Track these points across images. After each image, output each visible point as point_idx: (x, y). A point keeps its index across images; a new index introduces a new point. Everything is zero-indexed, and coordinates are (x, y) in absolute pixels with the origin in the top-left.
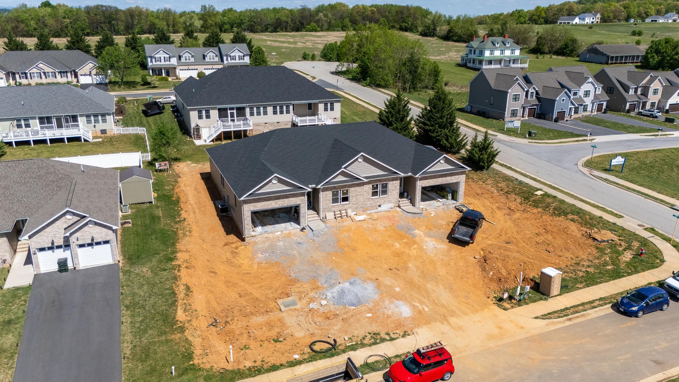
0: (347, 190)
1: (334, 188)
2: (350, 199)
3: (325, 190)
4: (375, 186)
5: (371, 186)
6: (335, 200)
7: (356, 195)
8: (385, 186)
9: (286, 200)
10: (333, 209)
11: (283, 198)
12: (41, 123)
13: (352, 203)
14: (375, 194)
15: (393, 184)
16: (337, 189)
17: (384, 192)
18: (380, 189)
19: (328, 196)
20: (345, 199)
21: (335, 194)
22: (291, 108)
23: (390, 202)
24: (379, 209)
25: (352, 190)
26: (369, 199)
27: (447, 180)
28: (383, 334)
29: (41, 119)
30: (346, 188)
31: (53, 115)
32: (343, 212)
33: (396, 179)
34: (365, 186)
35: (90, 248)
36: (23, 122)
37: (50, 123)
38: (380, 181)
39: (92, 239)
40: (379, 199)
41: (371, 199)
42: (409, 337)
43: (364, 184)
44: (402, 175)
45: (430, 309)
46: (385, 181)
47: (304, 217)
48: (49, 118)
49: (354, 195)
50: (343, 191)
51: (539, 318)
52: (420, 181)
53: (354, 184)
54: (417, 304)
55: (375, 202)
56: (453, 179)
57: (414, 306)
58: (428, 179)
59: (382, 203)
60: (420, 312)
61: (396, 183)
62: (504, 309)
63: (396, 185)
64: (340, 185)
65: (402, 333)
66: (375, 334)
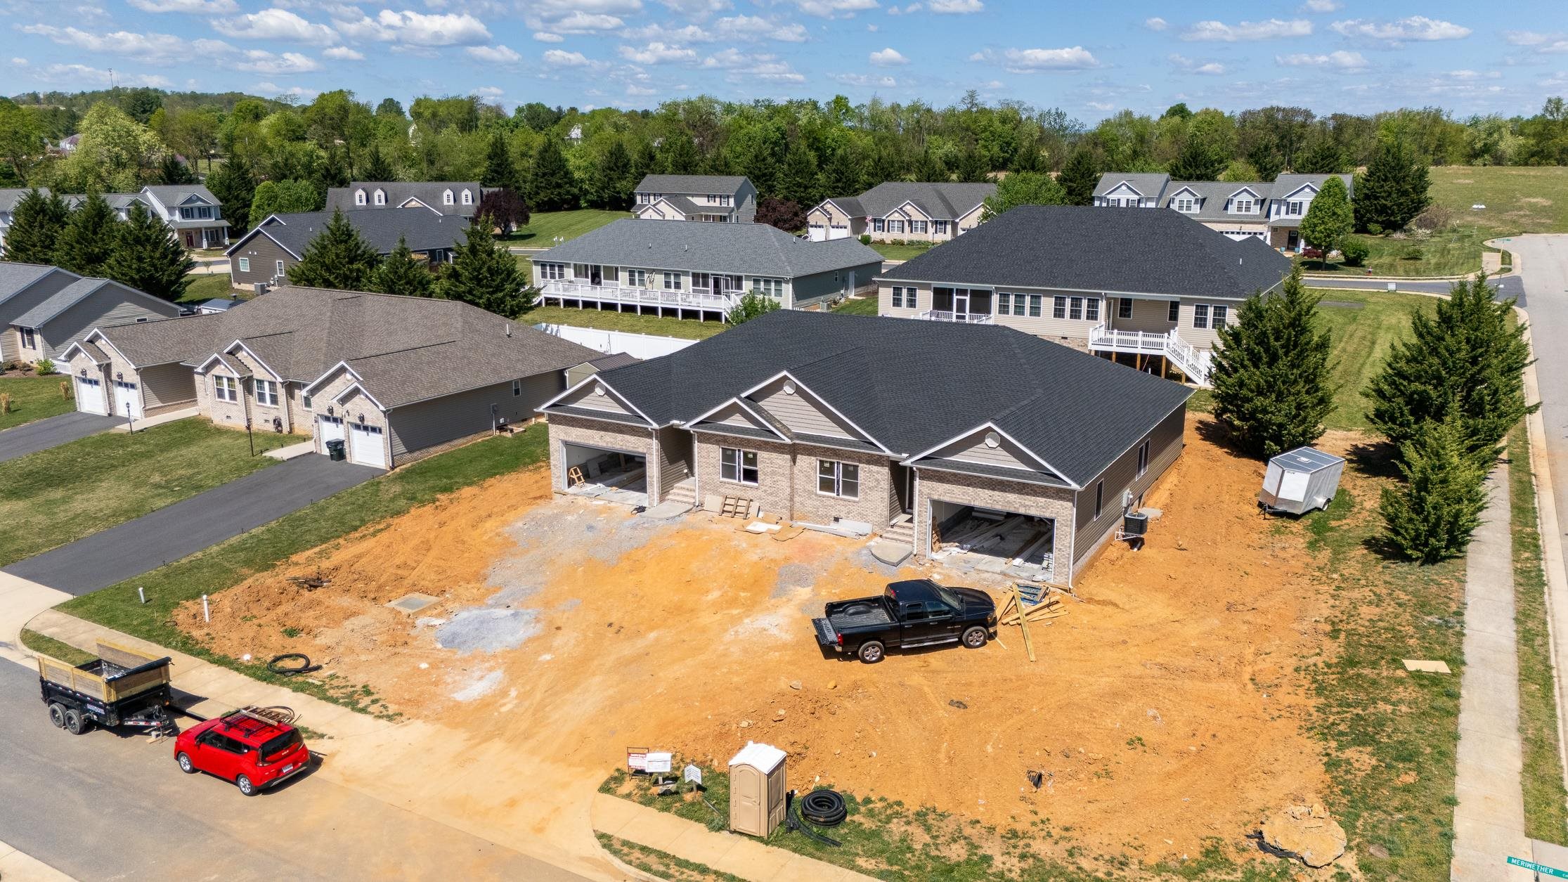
0: (755, 455)
1: (724, 440)
2: (760, 476)
3: (705, 439)
4: (827, 465)
5: (814, 462)
6: (729, 472)
7: (773, 473)
8: (851, 473)
9: (620, 437)
10: (722, 490)
11: (614, 431)
12: (695, 283)
13: (764, 488)
14: (827, 485)
15: (870, 471)
16: (729, 444)
17: (851, 488)
18: (838, 475)
19: (712, 455)
20: (751, 475)
21: (728, 457)
22: (1102, 306)
23: (862, 517)
24: (834, 526)
25: (763, 456)
26: (811, 493)
27: (1008, 502)
28: (374, 697)
29: (695, 276)
30: (749, 447)
31: (710, 272)
32: (741, 503)
33: (878, 461)
34: (799, 457)
35: (365, 433)
36: (672, 278)
37: (706, 284)
38: (836, 453)
39: (362, 419)
40: (835, 501)
41: (816, 495)
42: (384, 722)
43: (793, 451)
44: (888, 452)
45: (511, 711)
46: (849, 458)
47: (652, 485)
48: (705, 276)
49: (769, 470)
50: (745, 454)
51: (605, 839)
52: (925, 482)
53: (767, 443)
54: (513, 693)
55: (826, 507)
56: (1027, 503)
57: (504, 693)
58: (949, 482)
59: (842, 515)
60: (488, 705)
61: (878, 473)
62: (605, 789)
63: (879, 477)
64: (736, 438)
65: (390, 713)
66: (367, 691)
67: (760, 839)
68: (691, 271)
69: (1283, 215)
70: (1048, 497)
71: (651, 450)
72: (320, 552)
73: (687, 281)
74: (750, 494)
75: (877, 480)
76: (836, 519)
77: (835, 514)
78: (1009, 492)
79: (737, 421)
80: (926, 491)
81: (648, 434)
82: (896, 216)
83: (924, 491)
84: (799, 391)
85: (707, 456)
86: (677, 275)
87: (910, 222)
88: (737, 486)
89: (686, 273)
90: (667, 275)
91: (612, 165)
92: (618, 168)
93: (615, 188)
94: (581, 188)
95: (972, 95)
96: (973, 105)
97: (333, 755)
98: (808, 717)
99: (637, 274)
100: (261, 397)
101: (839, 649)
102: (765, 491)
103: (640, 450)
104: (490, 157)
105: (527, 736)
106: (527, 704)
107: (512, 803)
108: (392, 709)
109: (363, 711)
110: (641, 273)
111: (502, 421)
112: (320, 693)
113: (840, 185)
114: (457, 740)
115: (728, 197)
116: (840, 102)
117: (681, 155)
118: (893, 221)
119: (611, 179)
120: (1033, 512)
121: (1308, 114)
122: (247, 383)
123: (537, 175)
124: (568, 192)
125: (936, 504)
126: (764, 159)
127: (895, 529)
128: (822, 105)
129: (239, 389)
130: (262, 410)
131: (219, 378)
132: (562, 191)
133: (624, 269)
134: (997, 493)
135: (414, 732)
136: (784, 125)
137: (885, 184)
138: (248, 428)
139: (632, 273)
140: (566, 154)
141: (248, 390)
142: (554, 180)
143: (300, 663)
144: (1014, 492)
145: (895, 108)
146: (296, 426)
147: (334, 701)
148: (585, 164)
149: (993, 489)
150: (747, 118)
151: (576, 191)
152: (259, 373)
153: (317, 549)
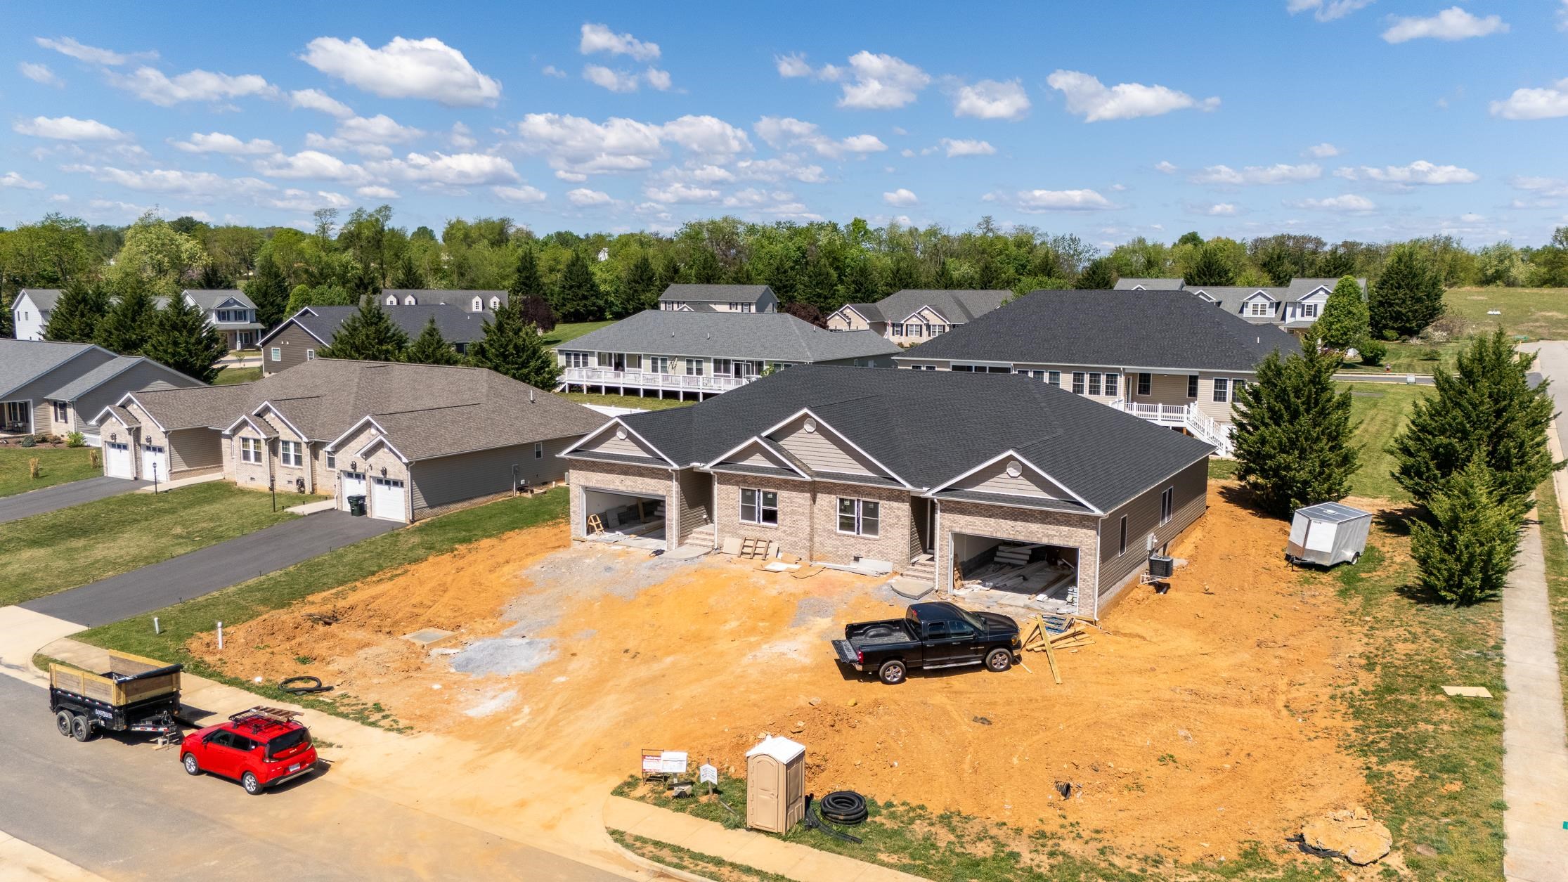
1: (744, 480)
2: (780, 516)
3: (725, 480)
4: (847, 503)
5: (834, 500)
6: (748, 513)
7: (793, 512)
8: (871, 510)
10: (742, 532)
11: (634, 475)
13: (783, 529)
15: (891, 508)
16: (750, 485)
17: (871, 527)
18: (858, 513)
20: (770, 516)
21: (748, 497)
22: (1121, 381)
23: (883, 555)
25: (782, 495)
26: (830, 532)
27: (1031, 533)
28: (384, 714)
29: (717, 362)
30: (769, 487)
31: (731, 358)
32: (760, 544)
33: (898, 496)
34: (819, 495)
35: (387, 487)
36: (694, 364)
37: (727, 370)
38: (856, 490)
39: (384, 472)
40: (856, 540)
41: (836, 534)
42: (394, 734)
43: (813, 489)
44: (908, 487)
45: (524, 726)
46: (869, 495)
47: (671, 528)
48: (727, 362)
49: (789, 509)
50: (765, 494)
51: (618, 836)
52: (947, 515)
53: (786, 482)
54: (526, 710)
55: (845, 546)
56: (1050, 532)
57: (517, 710)
58: (970, 513)
59: (863, 554)
60: (501, 720)
61: (899, 509)
62: (618, 792)
63: (899, 513)
64: (756, 477)
65: (401, 726)
66: (378, 708)
67: (778, 835)
68: (713, 357)
69: (1298, 317)
70: (1071, 525)
71: (671, 493)
72: (336, 593)
73: (708, 367)
74: (769, 535)
75: (898, 517)
76: (857, 559)
77: (855, 553)
78: (1032, 521)
79: (757, 461)
80: (947, 524)
81: (667, 476)
82: (914, 321)
83: (946, 525)
84: (820, 429)
85: (726, 498)
86: (699, 362)
87: (928, 326)
88: (757, 527)
89: (708, 360)
90: (689, 361)
91: (637, 278)
92: (643, 280)
93: (639, 299)
94: (606, 301)
95: (987, 221)
96: (990, 230)
97: (341, 762)
98: (828, 729)
99: (659, 362)
100: (286, 458)
101: (859, 668)
102: (785, 531)
103: (660, 493)
104: (519, 270)
105: (539, 747)
106: (540, 719)
107: (523, 804)
108: (403, 723)
109: (374, 724)
110: (664, 360)
111: (522, 482)
112: (331, 709)
113: (859, 295)
114: (469, 750)
115: (750, 304)
116: (858, 226)
117: (704, 268)
118: (912, 325)
119: (636, 291)
120: (1056, 542)
121: (1319, 243)
122: (273, 444)
123: (564, 287)
124: (594, 304)
125: (958, 537)
126: (785, 272)
127: (916, 567)
128: (841, 227)
129: (265, 449)
130: (286, 471)
131: (245, 440)
132: (588, 303)
133: (647, 356)
134: (1019, 523)
135: (425, 743)
136: (805, 245)
137: (902, 291)
138: (272, 489)
139: (654, 360)
140: (592, 268)
141: (273, 451)
142: (583, 292)
143: (313, 684)
144: (1036, 522)
145: (913, 232)
146: (318, 487)
147: (346, 716)
148: (610, 278)
149: (1016, 520)
150: (769, 238)
151: (601, 303)
152: (285, 434)
153: (333, 591)
